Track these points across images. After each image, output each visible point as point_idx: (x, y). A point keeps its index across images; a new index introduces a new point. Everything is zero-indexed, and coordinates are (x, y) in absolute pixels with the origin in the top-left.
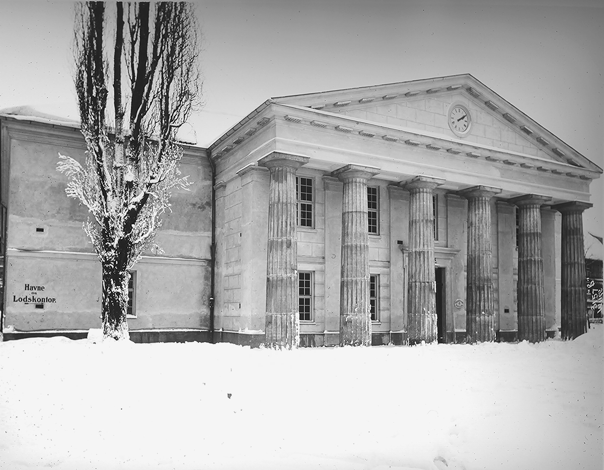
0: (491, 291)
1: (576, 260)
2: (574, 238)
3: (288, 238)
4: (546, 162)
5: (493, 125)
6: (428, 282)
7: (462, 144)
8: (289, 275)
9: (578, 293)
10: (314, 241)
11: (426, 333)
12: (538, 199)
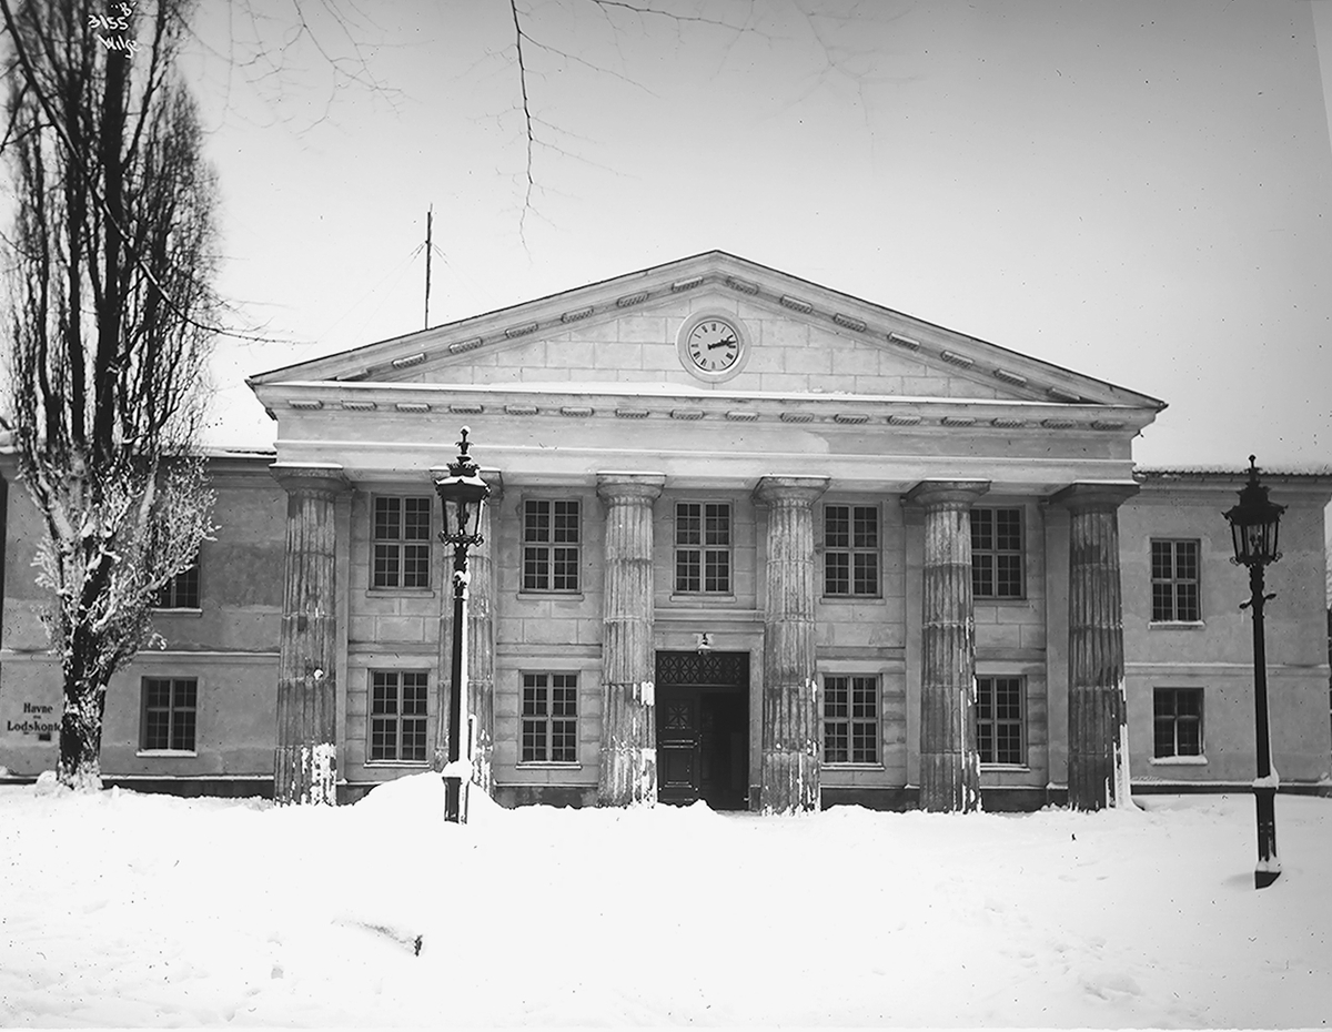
0: (798, 700)
1: (1088, 622)
2: (1084, 571)
3: (302, 614)
4: (957, 405)
5: (808, 343)
6: (623, 685)
7: (701, 399)
8: (301, 679)
9: (1092, 698)
10: (429, 612)
11: (616, 786)
12: (946, 490)
